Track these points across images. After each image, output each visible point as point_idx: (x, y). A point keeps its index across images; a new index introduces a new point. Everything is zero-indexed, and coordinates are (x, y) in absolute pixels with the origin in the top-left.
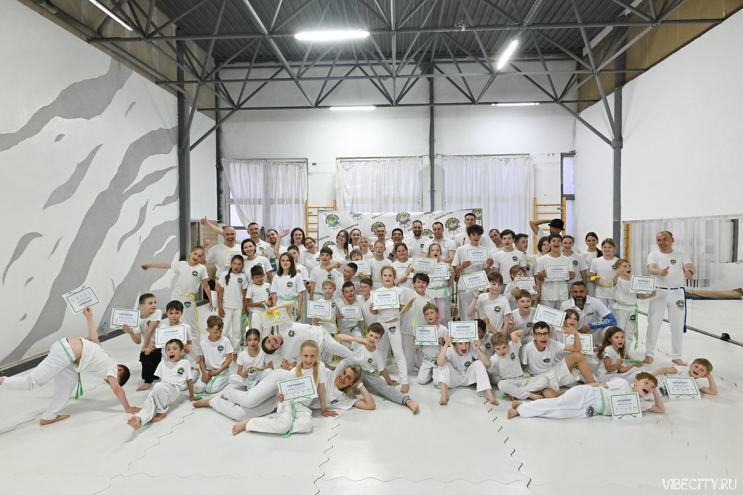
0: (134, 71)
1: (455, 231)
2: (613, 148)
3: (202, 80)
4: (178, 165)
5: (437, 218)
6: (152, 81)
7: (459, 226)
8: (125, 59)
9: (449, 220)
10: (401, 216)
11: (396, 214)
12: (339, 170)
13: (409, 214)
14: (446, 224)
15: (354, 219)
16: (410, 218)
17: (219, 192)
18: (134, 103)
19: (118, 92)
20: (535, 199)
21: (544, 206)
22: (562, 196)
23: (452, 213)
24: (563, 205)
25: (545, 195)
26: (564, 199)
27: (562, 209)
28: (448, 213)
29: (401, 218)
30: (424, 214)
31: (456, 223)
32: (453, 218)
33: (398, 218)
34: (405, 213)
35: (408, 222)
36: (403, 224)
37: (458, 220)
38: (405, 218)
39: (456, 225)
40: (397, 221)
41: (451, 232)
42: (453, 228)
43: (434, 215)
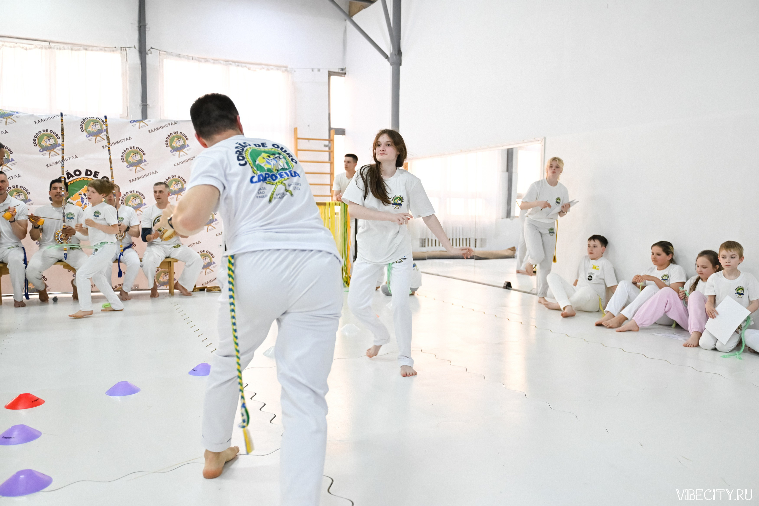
1: (182, 153)
2: (391, 64)
5: (152, 131)
7: (188, 146)
9: (171, 134)
11: (80, 119)
13: (103, 121)
20: (296, 129)
21: (307, 141)
22: (330, 129)
23: (176, 123)
24: (331, 140)
25: (309, 126)
26: (332, 132)
27: (330, 145)
28: (169, 124)
29: (90, 126)
30: (131, 122)
31: (183, 141)
32: (177, 132)
33: (83, 126)
34: (96, 118)
35: (101, 133)
36: (93, 136)
37: (185, 136)
38: (97, 126)
39: (183, 144)
40: (81, 130)
41: (176, 154)
42: (179, 147)
43: (147, 125)
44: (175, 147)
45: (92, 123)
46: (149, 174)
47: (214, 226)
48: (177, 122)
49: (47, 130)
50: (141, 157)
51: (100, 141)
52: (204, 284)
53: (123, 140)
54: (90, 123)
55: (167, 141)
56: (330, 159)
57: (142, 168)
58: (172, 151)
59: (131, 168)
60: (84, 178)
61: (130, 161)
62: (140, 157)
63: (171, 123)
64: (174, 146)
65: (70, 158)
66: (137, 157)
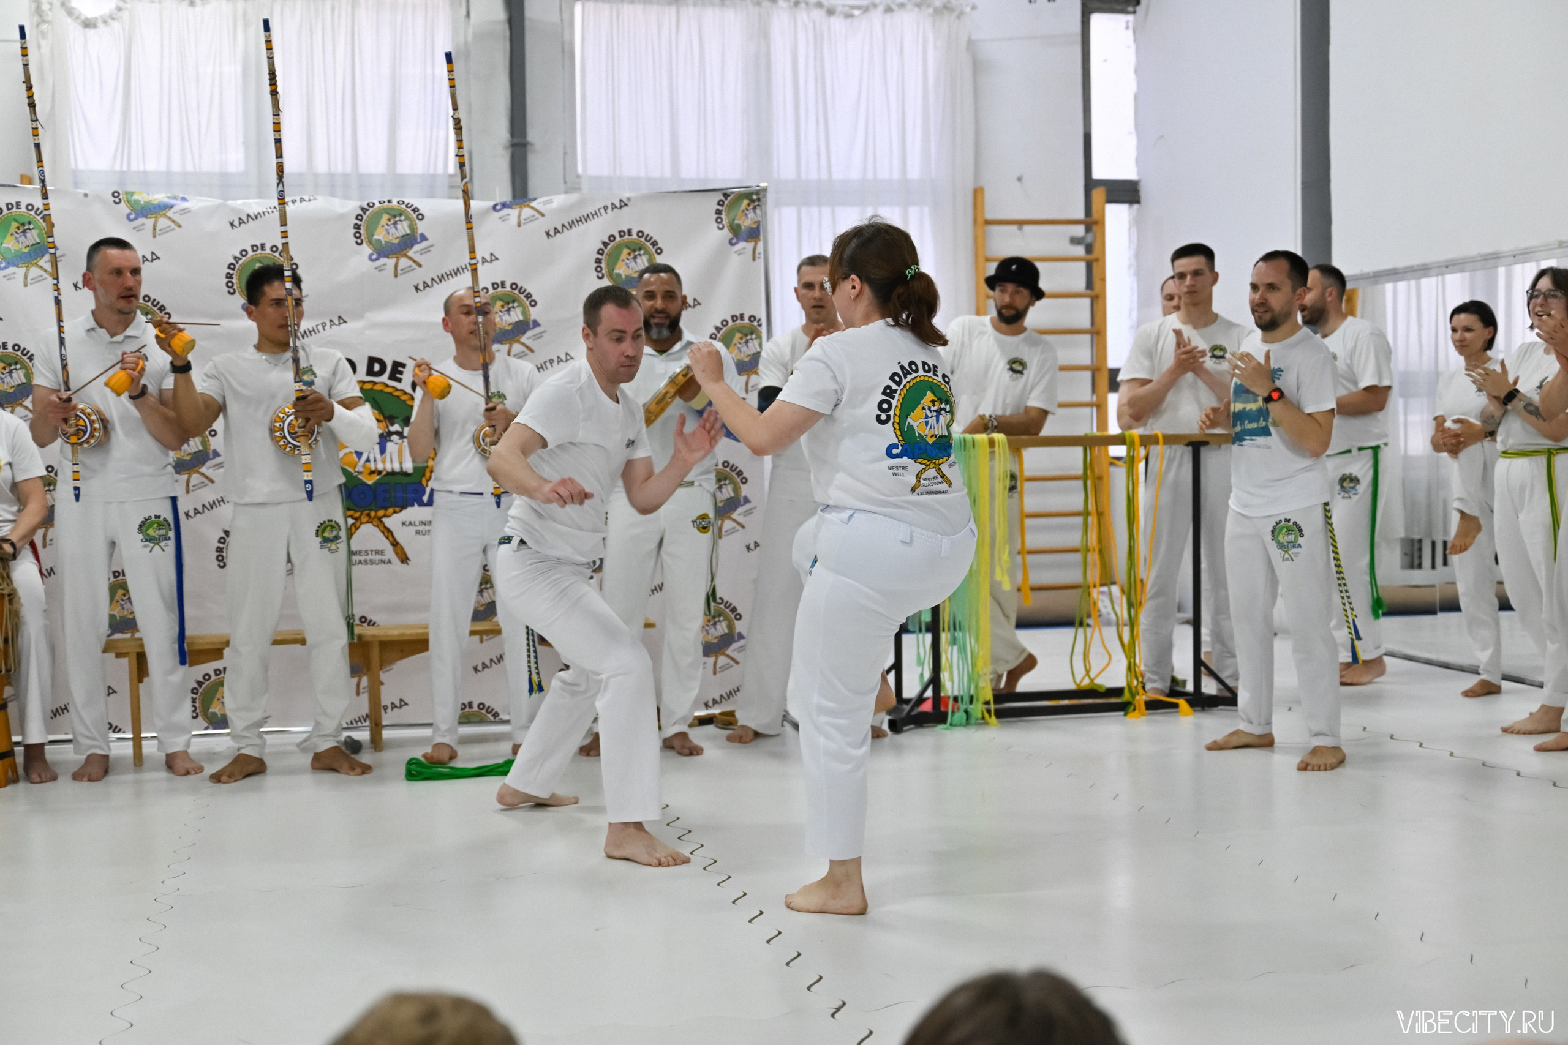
5: (556, 231)
9: (612, 238)
10: (378, 215)
11: (352, 206)
12: (43, 27)
13: (415, 210)
16: (422, 227)
20: (978, 193)
21: (1014, 228)
22: (1090, 184)
23: (626, 205)
24: (1092, 223)
25: (1019, 179)
26: (1098, 194)
27: (1089, 238)
28: (606, 208)
29: (379, 229)
30: (494, 207)
31: (647, 256)
32: (630, 232)
33: (362, 227)
34: (398, 203)
35: (412, 247)
36: (388, 257)
37: (652, 240)
38: (399, 226)
40: (356, 240)
42: (633, 278)
43: (543, 215)
44: (623, 277)
45: (385, 217)
46: (548, 364)
47: (740, 519)
48: (629, 199)
49: (263, 246)
50: (525, 313)
51: (409, 271)
52: (710, 704)
54: (382, 218)
55: (598, 261)
56: (1090, 284)
57: (527, 347)
60: (364, 382)
62: (522, 313)
63: (613, 204)
65: (324, 325)
66: (512, 313)
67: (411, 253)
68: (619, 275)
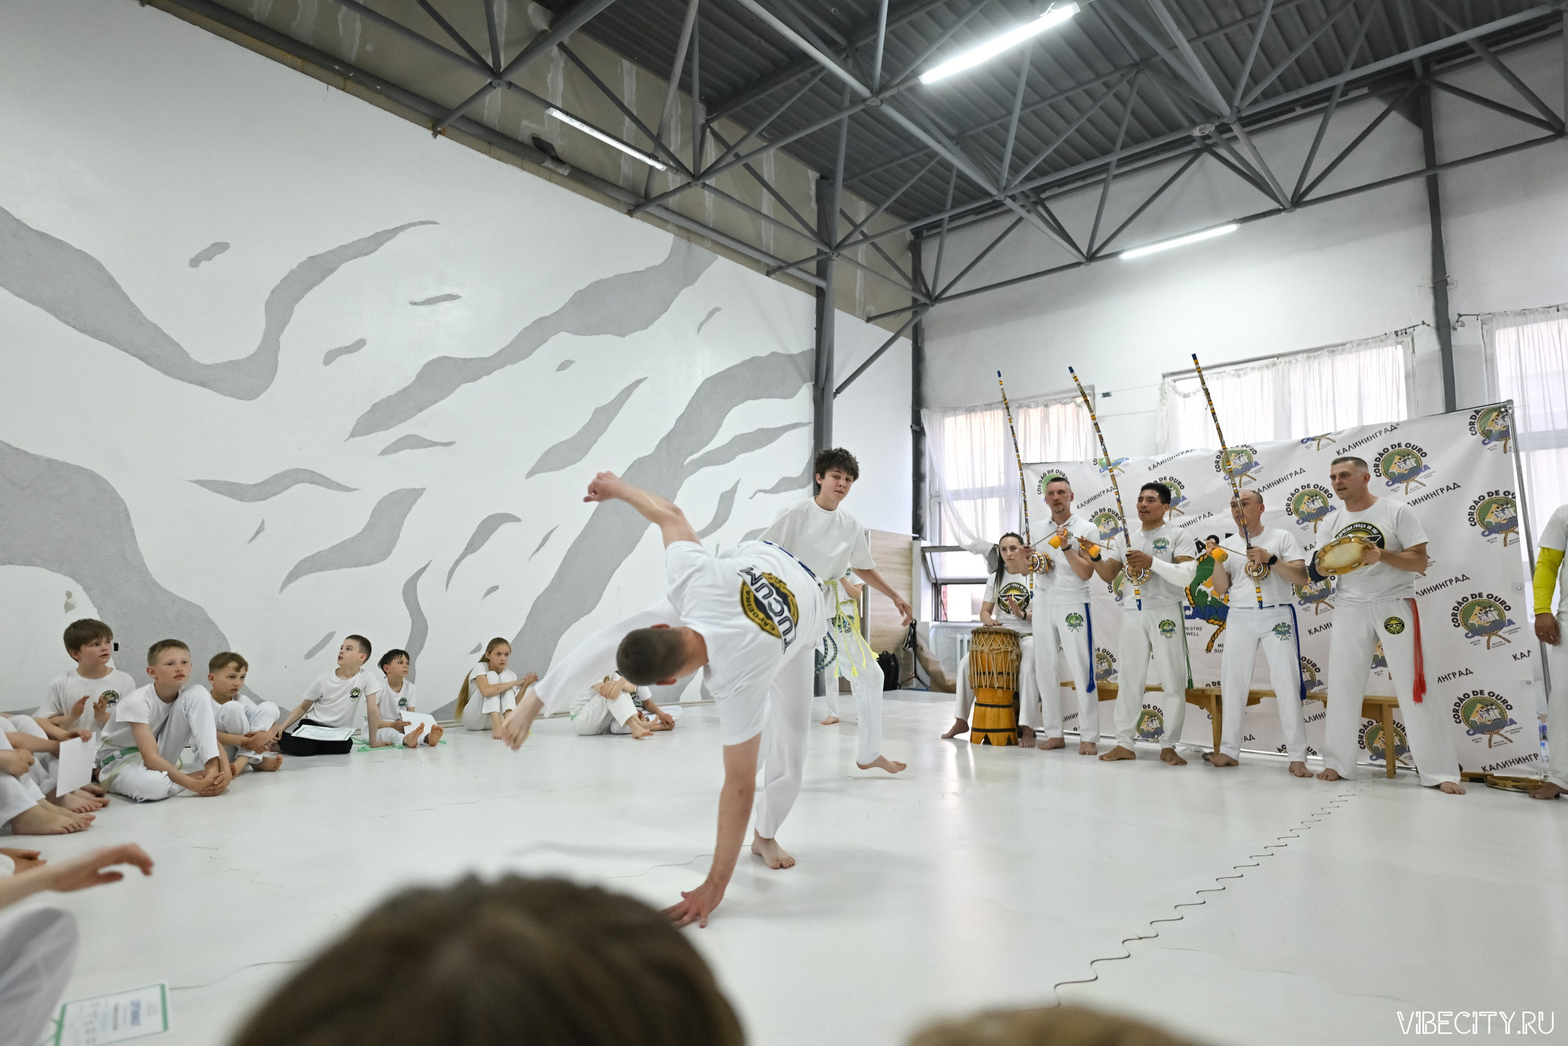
0: (719, 257)
1: (1412, 485)
3: (833, 248)
4: (812, 420)
6: (759, 270)
7: (1427, 468)
8: (703, 237)
9: (1386, 450)
10: (1229, 455)
11: (1214, 451)
12: (1164, 401)
13: (1253, 449)
14: (1376, 466)
15: (1104, 476)
17: (918, 478)
18: (717, 310)
19: (684, 291)
23: (1395, 428)
28: (1380, 432)
29: (1230, 462)
30: (1302, 441)
31: (1415, 459)
32: (1399, 445)
33: (1220, 462)
34: (1242, 446)
35: (1250, 470)
37: (1417, 448)
38: (1242, 459)
39: (1415, 465)
40: (1216, 469)
41: (1399, 487)
42: (1405, 474)
43: (1335, 442)
44: (1397, 474)
47: (1504, 636)
48: (1397, 424)
49: (1164, 477)
50: (1324, 502)
52: (1486, 768)
53: (1289, 476)
54: (1231, 456)
58: (1390, 484)
59: (1306, 523)
61: (1303, 512)
62: (1322, 502)
63: (1385, 429)
64: (1394, 473)
65: (1200, 518)
66: (1316, 502)
67: (1249, 473)
68: (1393, 473)
